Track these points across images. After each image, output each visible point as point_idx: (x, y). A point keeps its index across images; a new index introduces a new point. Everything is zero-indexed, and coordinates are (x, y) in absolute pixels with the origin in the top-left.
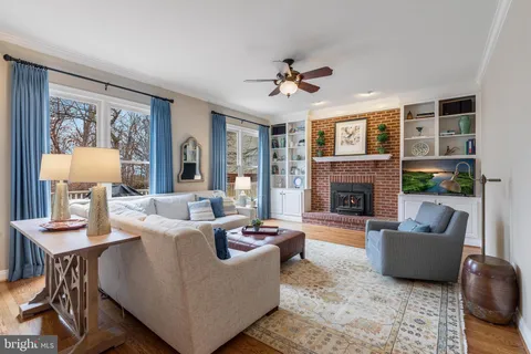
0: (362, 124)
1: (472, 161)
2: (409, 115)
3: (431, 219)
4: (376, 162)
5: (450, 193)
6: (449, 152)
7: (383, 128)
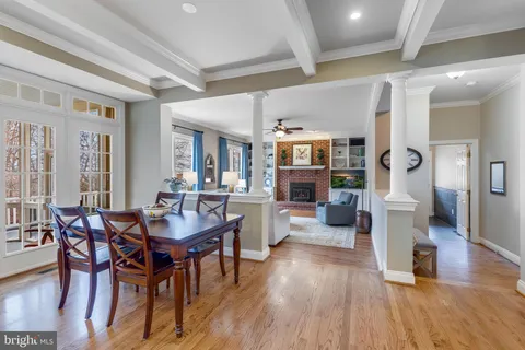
0: (309, 147)
1: (364, 171)
2: (334, 144)
3: (345, 199)
4: (317, 170)
5: (353, 188)
6: (353, 165)
7: (321, 151)
